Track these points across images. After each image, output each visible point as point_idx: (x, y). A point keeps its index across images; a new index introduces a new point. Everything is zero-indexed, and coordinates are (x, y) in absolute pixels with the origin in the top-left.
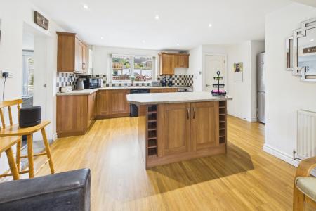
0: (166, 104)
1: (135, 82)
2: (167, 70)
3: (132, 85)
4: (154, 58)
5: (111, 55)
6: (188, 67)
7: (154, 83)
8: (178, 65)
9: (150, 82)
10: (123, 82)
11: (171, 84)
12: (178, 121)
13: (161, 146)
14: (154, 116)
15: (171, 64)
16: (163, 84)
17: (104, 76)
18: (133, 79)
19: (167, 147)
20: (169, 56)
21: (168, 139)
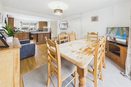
0: (40, 33)
1: (30, 30)
2: (41, 27)
3: (29, 31)
4: (37, 23)
5: (21, 22)
6: (47, 26)
7: (37, 30)
8: (44, 25)
9: (35, 30)
10: (26, 30)
11: (42, 31)
12: (42, 36)
13: (39, 41)
14: (37, 36)
15: (42, 25)
16: (40, 31)
17: (19, 29)
18: (29, 29)
19: (40, 41)
20: (41, 23)
21: (40, 39)
